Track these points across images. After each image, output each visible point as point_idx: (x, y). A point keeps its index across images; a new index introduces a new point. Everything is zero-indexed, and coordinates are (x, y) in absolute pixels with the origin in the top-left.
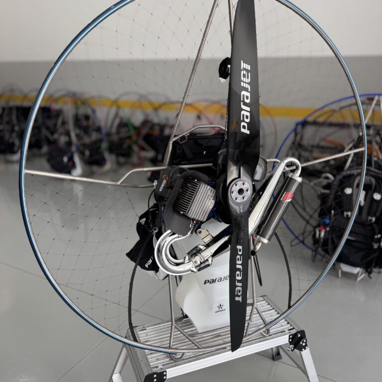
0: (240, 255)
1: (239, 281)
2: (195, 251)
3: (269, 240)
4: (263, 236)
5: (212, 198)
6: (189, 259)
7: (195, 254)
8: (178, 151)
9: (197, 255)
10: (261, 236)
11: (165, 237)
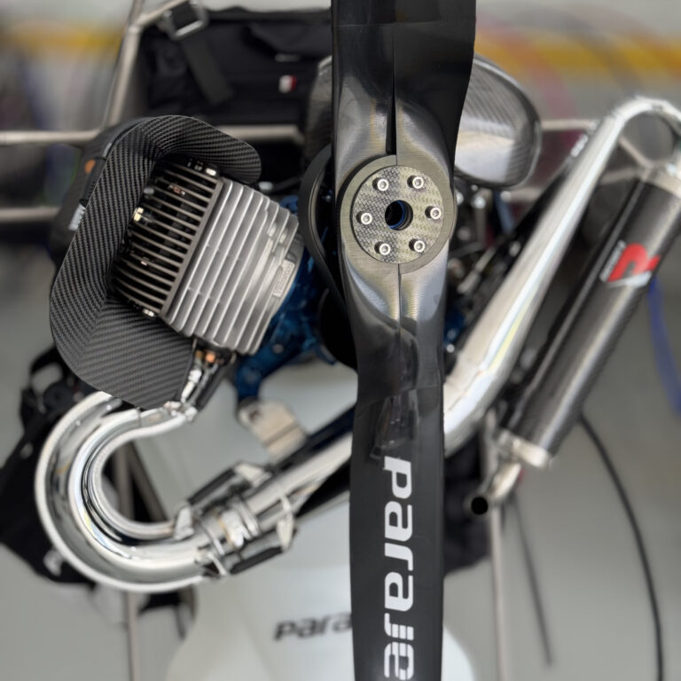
0: (403, 503)
1: (398, 617)
2: (221, 491)
3: (553, 449)
4: (527, 432)
5: (283, 253)
6: (196, 523)
7: (223, 504)
8: (164, 69)
9: (227, 509)
10: (517, 431)
11: (85, 419)
